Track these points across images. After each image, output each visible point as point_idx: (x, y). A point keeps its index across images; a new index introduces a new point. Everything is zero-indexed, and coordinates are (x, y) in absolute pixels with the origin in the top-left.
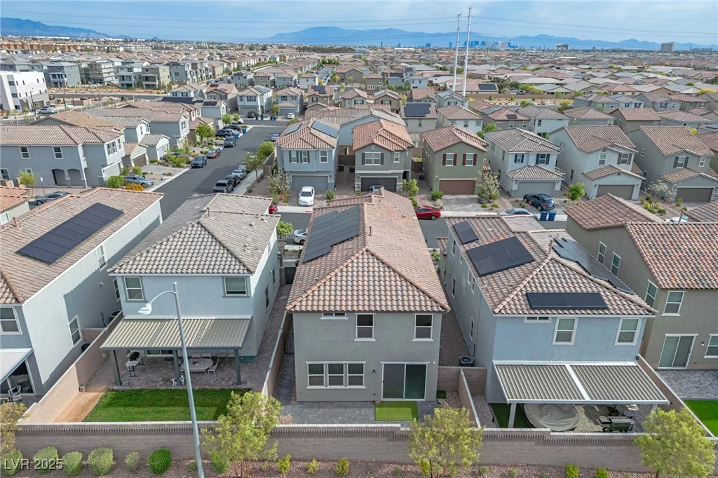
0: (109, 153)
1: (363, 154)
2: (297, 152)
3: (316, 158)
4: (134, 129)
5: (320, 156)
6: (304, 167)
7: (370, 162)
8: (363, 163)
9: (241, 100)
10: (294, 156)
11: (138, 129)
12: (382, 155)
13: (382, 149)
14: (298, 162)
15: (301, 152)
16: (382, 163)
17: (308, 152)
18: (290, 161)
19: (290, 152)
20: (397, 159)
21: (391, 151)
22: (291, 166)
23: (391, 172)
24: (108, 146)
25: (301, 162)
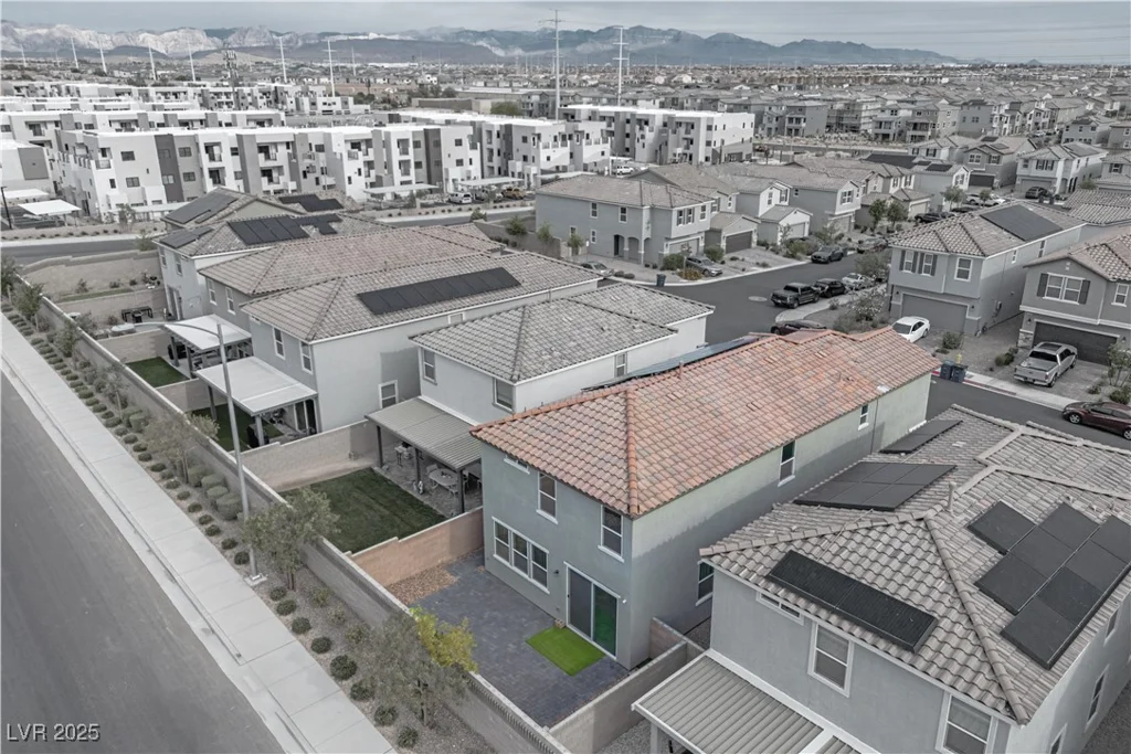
0: (679, 222)
1: (1044, 277)
2: (916, 253)
3: (949, 271)
4: (757, 195)
5: (957, 268)
6: (924, 281)
7: (1055, 293)
8: (1041, 293)
9: (1026, 166)
10: (909, 259)
11: (764, 197)
12: (1087, 284)
13: (1086, 273)
14: (913, 271)
15: (923, 254)
16: (1083, 300)
17: (935, 256)
18: (901, 269)
19: (904, 252)
20: (1120, 299)
21: (1108, 281)
22: (901, 277)
23: (1099, 322)
24: (680, 213)
25: (920, 272)
